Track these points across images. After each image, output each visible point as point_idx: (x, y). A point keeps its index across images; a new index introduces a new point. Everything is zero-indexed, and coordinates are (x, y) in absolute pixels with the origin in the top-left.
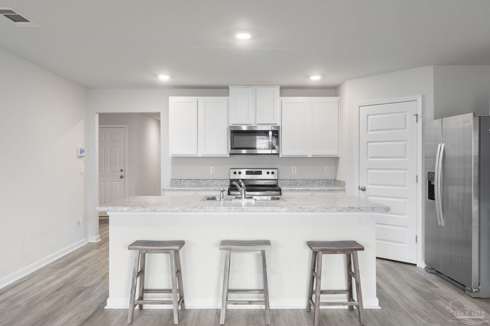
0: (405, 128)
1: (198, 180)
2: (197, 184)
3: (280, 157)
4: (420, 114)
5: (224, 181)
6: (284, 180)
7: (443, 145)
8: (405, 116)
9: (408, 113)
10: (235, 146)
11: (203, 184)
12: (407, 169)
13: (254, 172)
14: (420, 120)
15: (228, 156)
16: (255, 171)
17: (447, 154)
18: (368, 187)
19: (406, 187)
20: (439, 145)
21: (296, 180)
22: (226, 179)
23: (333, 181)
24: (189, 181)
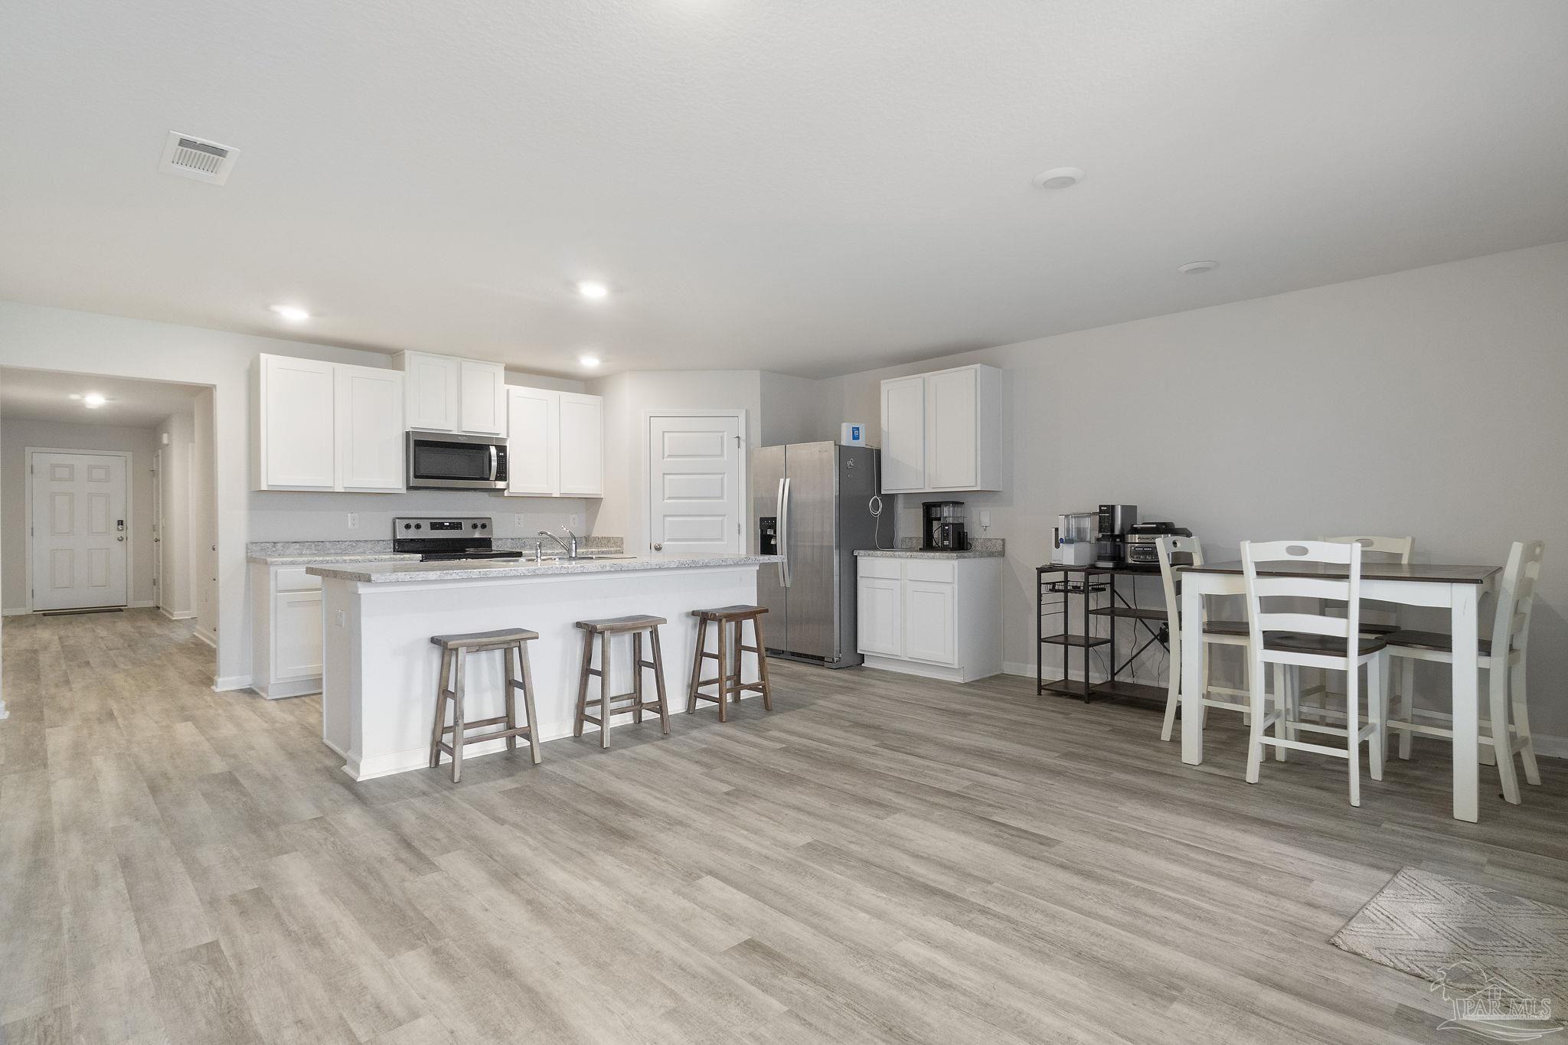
0: (722, 455)
1: (319, 544)
2: (316, 552)
3: (505, 495)
4: (743, 436)
5: (381, 543)
6: (501, 539)
7: (788, 480)
8: (722, 438)
9: (726, 433)
10: (423, 472)
11: (332, 551)
12: (724, 515)
13: (448, 524)
14: (743, 444)
15: (404, 491)
16: (450, 523)
17: (794, 495)
18: (665, 544)
19: (723, 541)
20: (782, 480)
21: (524, 539)
22: (384, 541)
23: (584, 540)
24: (298, 546)
